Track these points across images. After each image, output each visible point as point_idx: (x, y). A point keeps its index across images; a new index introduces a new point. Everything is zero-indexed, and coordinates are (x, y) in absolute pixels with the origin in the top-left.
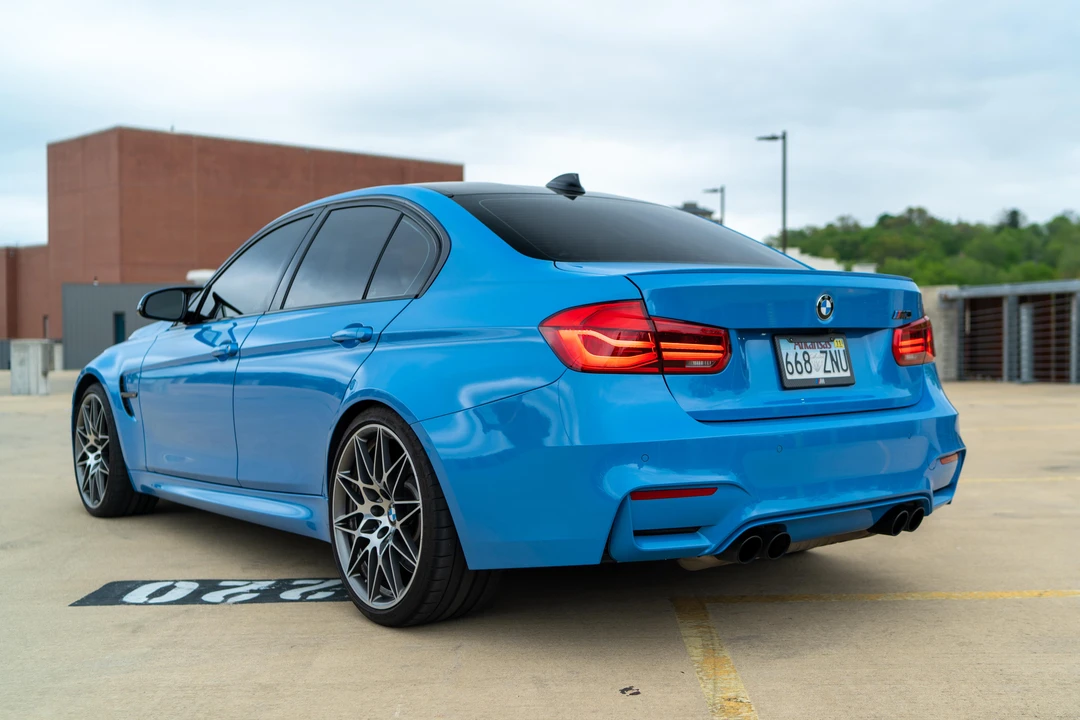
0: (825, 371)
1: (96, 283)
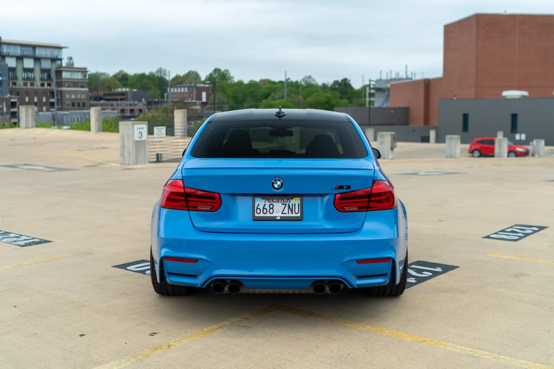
0: (282, 213)
1: (455, 98)
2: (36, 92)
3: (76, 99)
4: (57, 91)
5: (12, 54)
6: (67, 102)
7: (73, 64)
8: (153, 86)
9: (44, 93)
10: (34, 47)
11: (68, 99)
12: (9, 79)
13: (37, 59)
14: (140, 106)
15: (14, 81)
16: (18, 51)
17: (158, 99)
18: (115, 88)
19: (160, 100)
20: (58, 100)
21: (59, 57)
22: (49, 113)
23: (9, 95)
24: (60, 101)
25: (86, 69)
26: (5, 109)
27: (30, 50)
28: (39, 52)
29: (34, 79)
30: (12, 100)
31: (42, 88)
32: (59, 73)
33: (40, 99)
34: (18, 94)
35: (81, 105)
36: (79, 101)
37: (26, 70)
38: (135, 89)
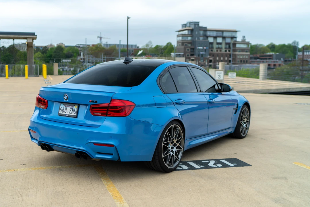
0: (69, 113)
2: (222, 55)
3: (243, 58)
4: (233, 54)
5: (211, 35)
6: (238, 60)
7: (245, 40)
8: (289, 52)
9: (226, 55)
10: (223, 31)
11: (238, 59)
12: (210, 48)
13: (224, 38)
14: (280, 62)
15: (212, 49)
16: (215, 34)
17: (291, 58)
18: (266, 53)
19: (293, 59)
20: (233, 59)
21: (235, 36)
22: (228, 66)
23: (209, 56)
24: (234, 59)
25: (249, 42)
26: (206, 63)
27: (221, 33)
28: (225, 34)
29: (222, 48)
30: (210, 59)
31: (226, 52)
32: (234, 44)
33: (224, 58)
34: (213, 56)
35: (245, 62)
36: (244, 60)
37: (218, 44)
38: (278, 53)
